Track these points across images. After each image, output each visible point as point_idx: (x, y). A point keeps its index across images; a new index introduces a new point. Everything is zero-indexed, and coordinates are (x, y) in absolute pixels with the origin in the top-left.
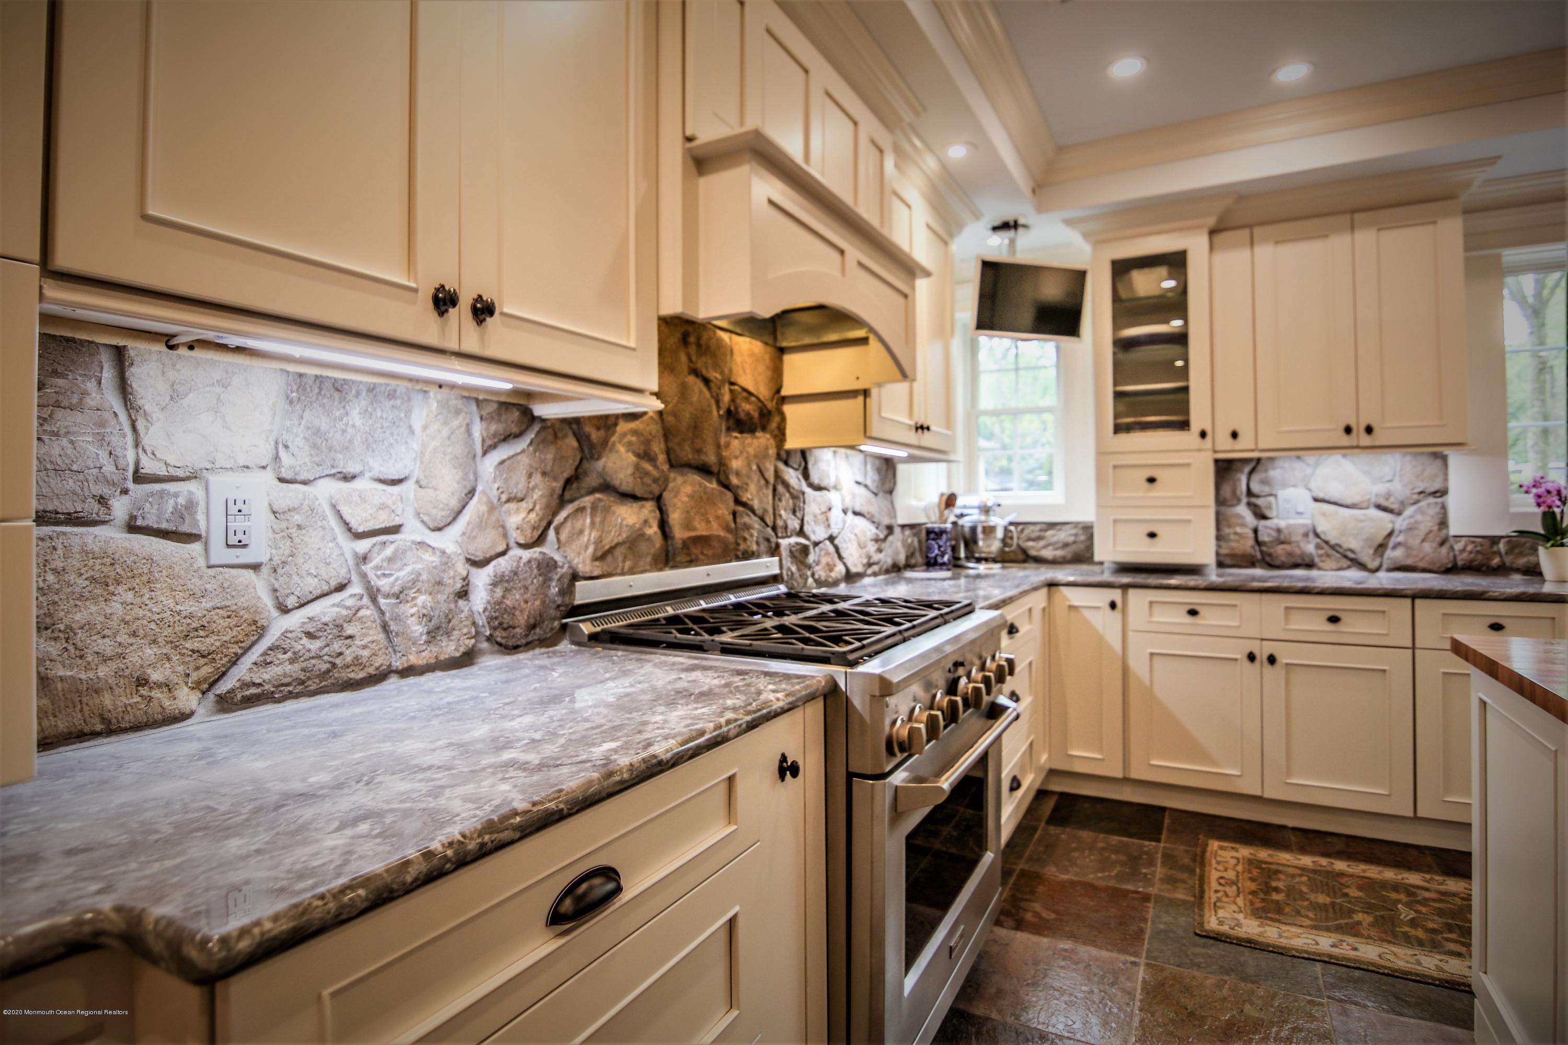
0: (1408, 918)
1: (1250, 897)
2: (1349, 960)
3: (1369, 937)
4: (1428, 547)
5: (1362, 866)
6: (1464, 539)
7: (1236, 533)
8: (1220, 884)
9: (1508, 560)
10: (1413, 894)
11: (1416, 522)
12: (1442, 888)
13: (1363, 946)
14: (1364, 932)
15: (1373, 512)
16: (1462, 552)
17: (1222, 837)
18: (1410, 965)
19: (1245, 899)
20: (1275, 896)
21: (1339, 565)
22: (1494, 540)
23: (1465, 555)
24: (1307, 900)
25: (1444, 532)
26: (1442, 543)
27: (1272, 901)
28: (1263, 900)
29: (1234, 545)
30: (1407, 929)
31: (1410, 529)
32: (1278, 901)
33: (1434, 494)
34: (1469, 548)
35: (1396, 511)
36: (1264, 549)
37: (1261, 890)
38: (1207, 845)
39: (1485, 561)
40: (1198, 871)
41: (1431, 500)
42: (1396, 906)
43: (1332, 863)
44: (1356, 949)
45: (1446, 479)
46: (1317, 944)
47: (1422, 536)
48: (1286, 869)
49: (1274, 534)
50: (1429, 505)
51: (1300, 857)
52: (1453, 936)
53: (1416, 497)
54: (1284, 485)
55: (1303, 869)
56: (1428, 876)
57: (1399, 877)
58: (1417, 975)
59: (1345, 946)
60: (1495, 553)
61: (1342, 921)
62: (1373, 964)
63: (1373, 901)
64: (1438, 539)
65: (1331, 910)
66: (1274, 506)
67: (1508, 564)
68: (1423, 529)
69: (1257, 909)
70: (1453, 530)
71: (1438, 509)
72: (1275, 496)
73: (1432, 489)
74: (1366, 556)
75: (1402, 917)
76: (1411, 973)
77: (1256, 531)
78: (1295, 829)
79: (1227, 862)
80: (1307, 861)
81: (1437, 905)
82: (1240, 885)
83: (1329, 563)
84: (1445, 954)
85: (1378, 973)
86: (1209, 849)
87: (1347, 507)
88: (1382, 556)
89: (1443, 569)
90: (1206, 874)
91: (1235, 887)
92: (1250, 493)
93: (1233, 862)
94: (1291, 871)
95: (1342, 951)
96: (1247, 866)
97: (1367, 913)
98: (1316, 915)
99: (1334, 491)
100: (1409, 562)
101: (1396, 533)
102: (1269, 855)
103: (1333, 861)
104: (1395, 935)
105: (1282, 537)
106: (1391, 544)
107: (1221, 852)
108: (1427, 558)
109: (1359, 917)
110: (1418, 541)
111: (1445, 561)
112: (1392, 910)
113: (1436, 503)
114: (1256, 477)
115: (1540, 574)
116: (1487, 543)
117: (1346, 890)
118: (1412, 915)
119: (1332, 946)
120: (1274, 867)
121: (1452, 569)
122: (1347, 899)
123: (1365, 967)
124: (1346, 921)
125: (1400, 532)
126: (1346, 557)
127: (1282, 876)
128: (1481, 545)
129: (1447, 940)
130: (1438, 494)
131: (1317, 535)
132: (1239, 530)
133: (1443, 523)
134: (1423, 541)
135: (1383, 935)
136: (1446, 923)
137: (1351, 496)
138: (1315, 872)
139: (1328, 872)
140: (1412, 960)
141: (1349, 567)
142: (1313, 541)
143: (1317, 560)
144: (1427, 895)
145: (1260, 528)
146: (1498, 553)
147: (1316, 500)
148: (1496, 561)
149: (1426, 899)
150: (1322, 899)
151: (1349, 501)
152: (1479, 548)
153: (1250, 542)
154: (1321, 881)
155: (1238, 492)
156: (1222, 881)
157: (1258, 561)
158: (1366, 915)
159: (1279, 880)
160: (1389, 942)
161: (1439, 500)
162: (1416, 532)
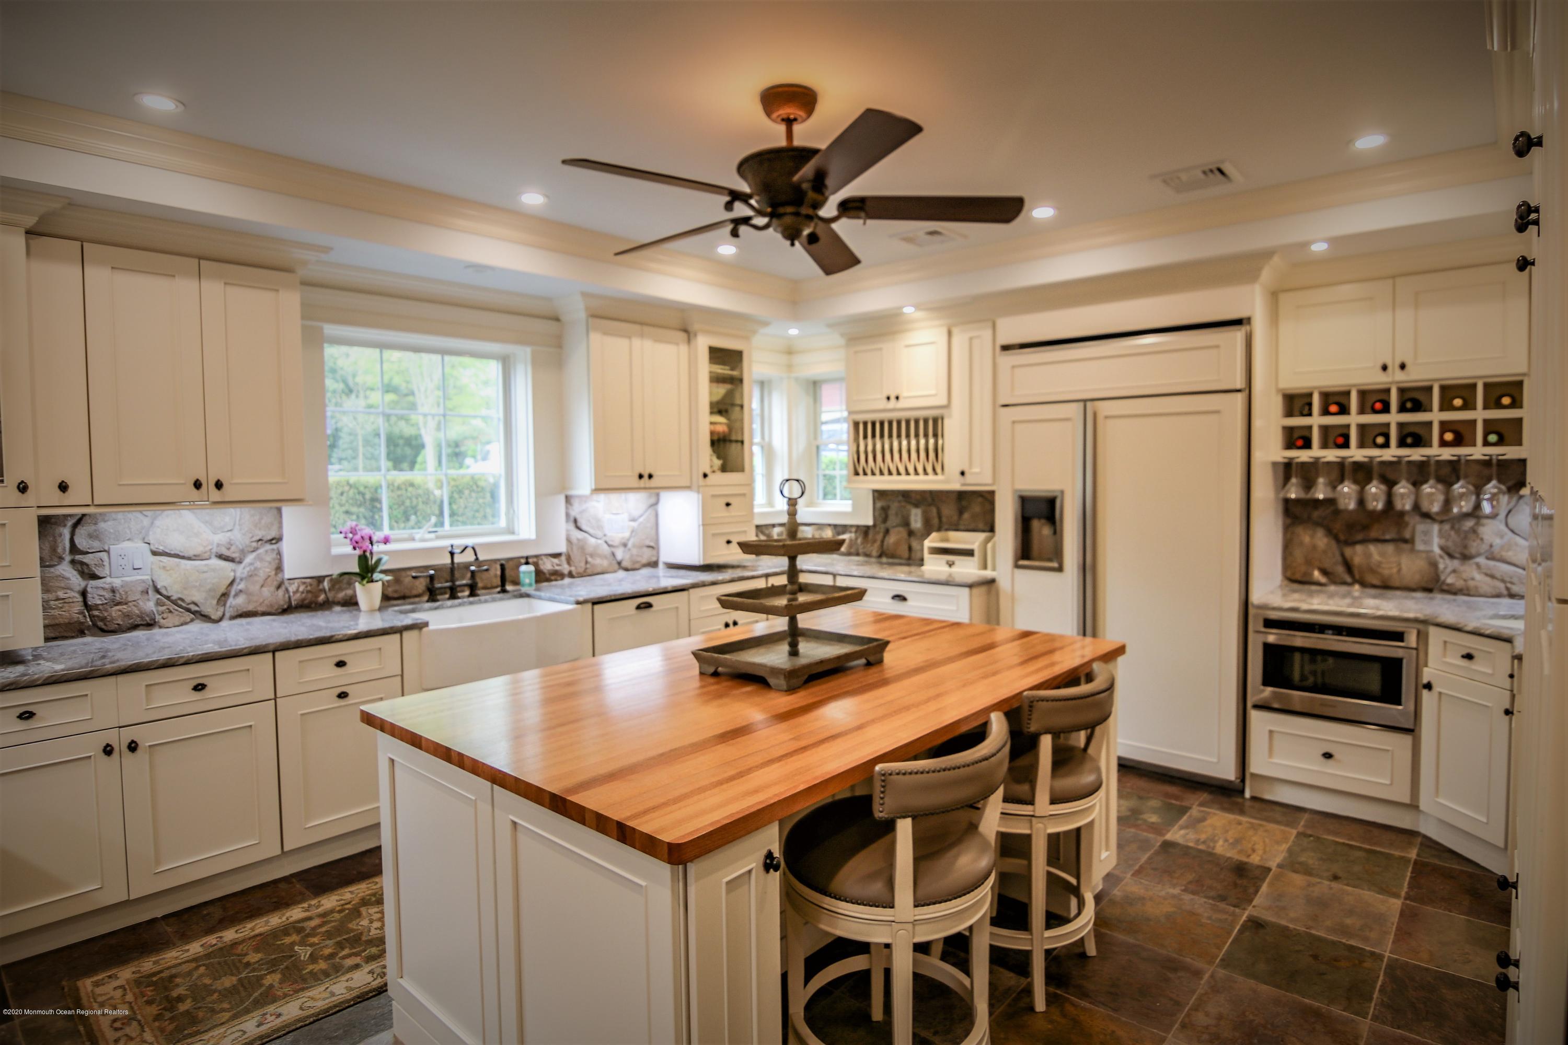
0: (308, 956)
1: (157, 1024)
2: (278, 1030)
3: (285, 996)
4: (267, 592)
5: (249, 925)
6: (296, 581)
7: (58, 599)
8: (116, 1029)
9: (331, 595)
10: (302, 930)
11: (256, 569)
12: (320, 910)
13: (284, 1007)
14: (279, 993)
15: (215, 562)
16: (296, 592)
17: (90, 971)
18: (327, 1001)
19: (152, 1030)
20: (182, 1007)
21: (182, 619)
22: (320, 579)
23: (298, 595)
24: (215, 991)
25: (280, 575)
26: (279, 587)
27: (182, 1014)
28: (172, 1019)
29: (56, 612)
30: (311, 967)
31: (251, 576)
32: (187, 1011)
33: (271, 541)
34: (301, 589)
35: (238, 560)
36: (96, 613)
37: (164, 1009)
38: (77, 989)
39: (313, 599)
40: (81, 1028)
41: (268, 547)
42: (292, 950)
43: (221, 937)
44: (279, 1015)
45: (280, 527)
46: (245, 1032)
47: (261, 582)
48: (179, 969)
49: (108, 595)
50: (266, 551)
51: (187, 948)
52: (346, 951)
53: (254, 544)
54: (118, 539)
55: (195, 960)
56: (305, 905)
57: (284, 919)
58: (335, 1006)
59: (270, 1018)
60: (321, 590)
61: (256, 994)
62: (299, 1020)
63: (273, 957)
64: (276, 583)
65: (241, 989)
66: (106, 563)
67: (331, 599)
68: (262, 574)
69: (171, 1033)
70: (288, 573)
71: (274, 555)
72: (108, 552)
73: (269, 537)
74: (210, 608)
75: (302, 958)
76: (330, 1008)
77: (84, 594)
78: (165, 917)
79: (112, 998)
80: (195, 948)
81: (324, 929)
82: (139, 1017)
83: (172, 619)
84: (347, 972)
85: (306, 1025)
86: (83, 994)
87: (189, 559)
88: (224, 605)
89: (280, 610)
90: (95, 1027)
91: (135, 1023)
92: (74, 549)
93: (119, 992)
94: (186, 968)
95: (269, 1025)
96: (136, 990)
97: (273, 972)
98: (230, 1003)
99: (175, 542)
100: (251, 608)
101: (238, 580)
102: (155, 963)
103: (220, 934)
104: (304, 980)
105: (118, 598)
106: (233, 593)
107: (99, 990)
108: (266, 602)
109: (268, 980)
110: (258, 587)
111: (282, 603)
112: (292, 956)
113: (273, 550)
114: (81, 532)
115: (356, 604)
116: (314, 582)
117: (245, 961)
118: (309, 950)
119: (258, 1026)
120: (165, 974)
121: (287, 610)
122: (251, 968)
123: (294, 1027)
124: (259, 992)
125: (241, 580)
126: (189, 610)
127: (178, 980)
128: (311, 585)
129: (344, 958)
130: (274, 542)
131: (157, 591)
132: (61, 594)
133: (279, 568)
134: (262, 586)
135: (296, 986)
136: (337, 943)
137: (194, 547)
138: (208, 956)
139: (221, 949)
140: (327, 995)
141: (192, 620)
142: (153, 596)
143: (158, 618)
144: (313, 923)
145: (89, 589)
146: (324, 590)
147: (154, 553)
148: (322, 597)
149: (314, 929)
150: (228, 982)
151: (191, 553)
152: (309, 588)
153: (78, 607)
154: (219, 963)
155: (60, 550)
156: (118, 1025)
157: (89, 628)
158: (273, 975)
159: (177, 985)
160: (303, 989)
161: (275, 547)
162: (256, 578)
